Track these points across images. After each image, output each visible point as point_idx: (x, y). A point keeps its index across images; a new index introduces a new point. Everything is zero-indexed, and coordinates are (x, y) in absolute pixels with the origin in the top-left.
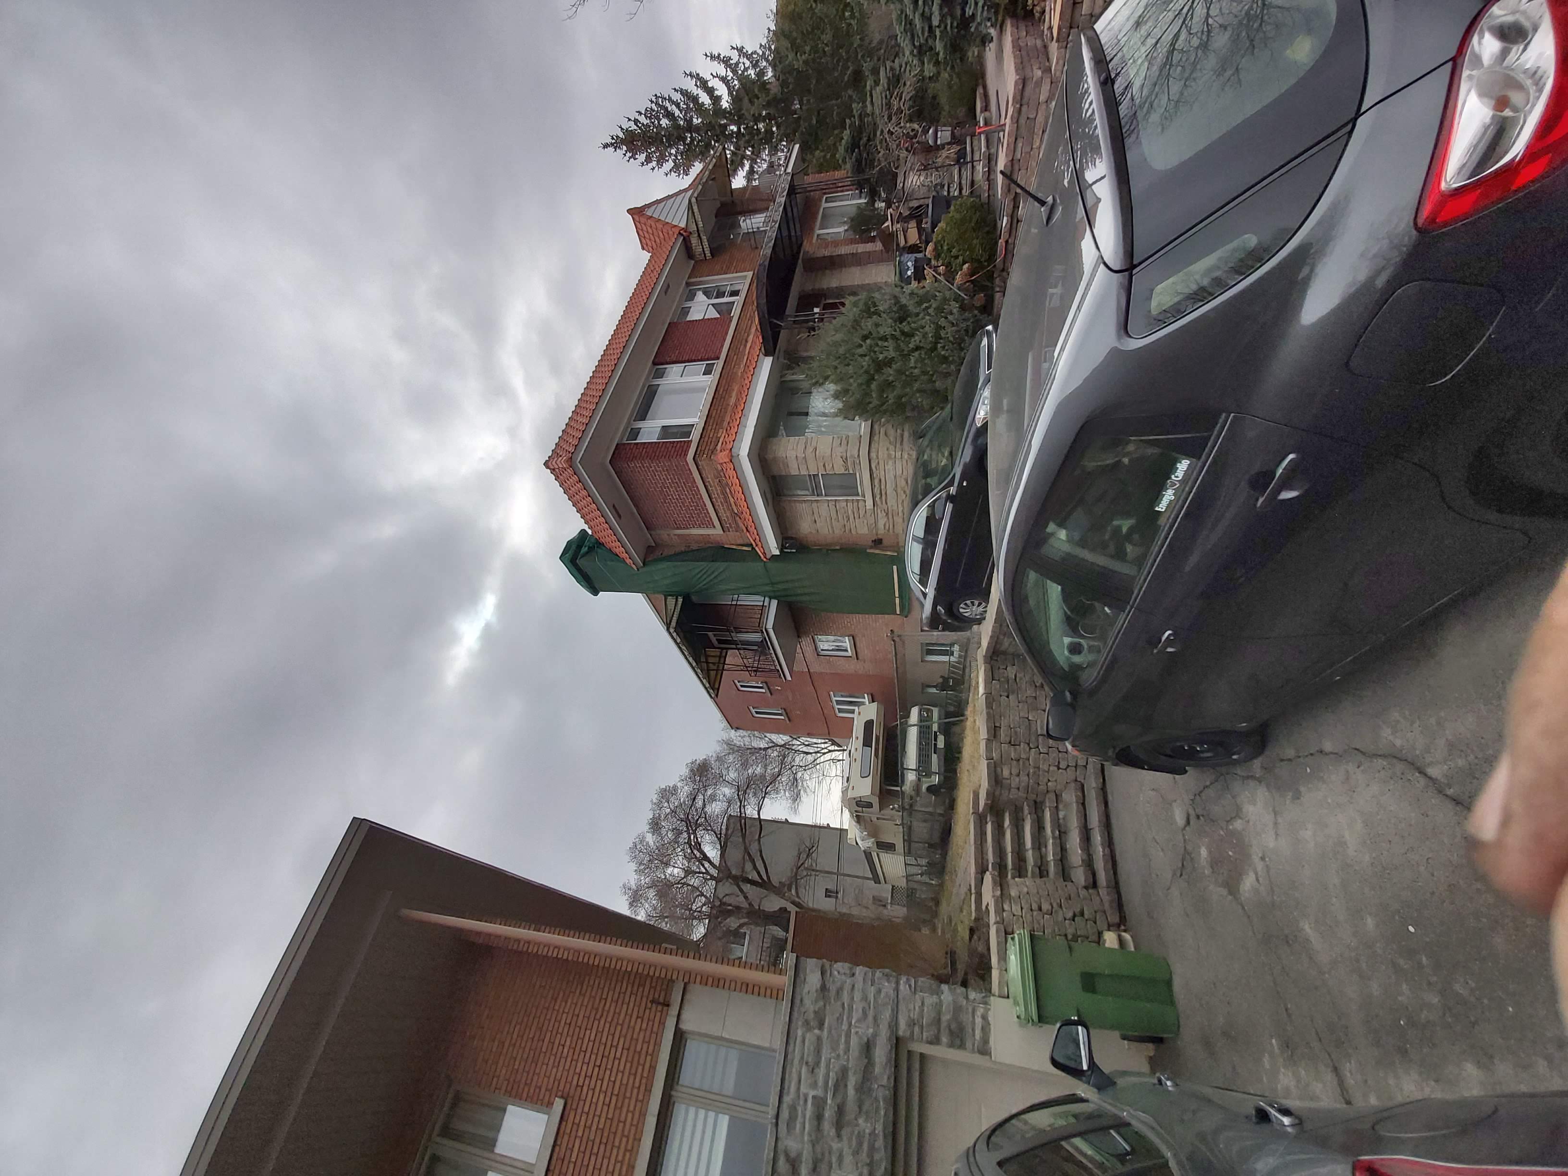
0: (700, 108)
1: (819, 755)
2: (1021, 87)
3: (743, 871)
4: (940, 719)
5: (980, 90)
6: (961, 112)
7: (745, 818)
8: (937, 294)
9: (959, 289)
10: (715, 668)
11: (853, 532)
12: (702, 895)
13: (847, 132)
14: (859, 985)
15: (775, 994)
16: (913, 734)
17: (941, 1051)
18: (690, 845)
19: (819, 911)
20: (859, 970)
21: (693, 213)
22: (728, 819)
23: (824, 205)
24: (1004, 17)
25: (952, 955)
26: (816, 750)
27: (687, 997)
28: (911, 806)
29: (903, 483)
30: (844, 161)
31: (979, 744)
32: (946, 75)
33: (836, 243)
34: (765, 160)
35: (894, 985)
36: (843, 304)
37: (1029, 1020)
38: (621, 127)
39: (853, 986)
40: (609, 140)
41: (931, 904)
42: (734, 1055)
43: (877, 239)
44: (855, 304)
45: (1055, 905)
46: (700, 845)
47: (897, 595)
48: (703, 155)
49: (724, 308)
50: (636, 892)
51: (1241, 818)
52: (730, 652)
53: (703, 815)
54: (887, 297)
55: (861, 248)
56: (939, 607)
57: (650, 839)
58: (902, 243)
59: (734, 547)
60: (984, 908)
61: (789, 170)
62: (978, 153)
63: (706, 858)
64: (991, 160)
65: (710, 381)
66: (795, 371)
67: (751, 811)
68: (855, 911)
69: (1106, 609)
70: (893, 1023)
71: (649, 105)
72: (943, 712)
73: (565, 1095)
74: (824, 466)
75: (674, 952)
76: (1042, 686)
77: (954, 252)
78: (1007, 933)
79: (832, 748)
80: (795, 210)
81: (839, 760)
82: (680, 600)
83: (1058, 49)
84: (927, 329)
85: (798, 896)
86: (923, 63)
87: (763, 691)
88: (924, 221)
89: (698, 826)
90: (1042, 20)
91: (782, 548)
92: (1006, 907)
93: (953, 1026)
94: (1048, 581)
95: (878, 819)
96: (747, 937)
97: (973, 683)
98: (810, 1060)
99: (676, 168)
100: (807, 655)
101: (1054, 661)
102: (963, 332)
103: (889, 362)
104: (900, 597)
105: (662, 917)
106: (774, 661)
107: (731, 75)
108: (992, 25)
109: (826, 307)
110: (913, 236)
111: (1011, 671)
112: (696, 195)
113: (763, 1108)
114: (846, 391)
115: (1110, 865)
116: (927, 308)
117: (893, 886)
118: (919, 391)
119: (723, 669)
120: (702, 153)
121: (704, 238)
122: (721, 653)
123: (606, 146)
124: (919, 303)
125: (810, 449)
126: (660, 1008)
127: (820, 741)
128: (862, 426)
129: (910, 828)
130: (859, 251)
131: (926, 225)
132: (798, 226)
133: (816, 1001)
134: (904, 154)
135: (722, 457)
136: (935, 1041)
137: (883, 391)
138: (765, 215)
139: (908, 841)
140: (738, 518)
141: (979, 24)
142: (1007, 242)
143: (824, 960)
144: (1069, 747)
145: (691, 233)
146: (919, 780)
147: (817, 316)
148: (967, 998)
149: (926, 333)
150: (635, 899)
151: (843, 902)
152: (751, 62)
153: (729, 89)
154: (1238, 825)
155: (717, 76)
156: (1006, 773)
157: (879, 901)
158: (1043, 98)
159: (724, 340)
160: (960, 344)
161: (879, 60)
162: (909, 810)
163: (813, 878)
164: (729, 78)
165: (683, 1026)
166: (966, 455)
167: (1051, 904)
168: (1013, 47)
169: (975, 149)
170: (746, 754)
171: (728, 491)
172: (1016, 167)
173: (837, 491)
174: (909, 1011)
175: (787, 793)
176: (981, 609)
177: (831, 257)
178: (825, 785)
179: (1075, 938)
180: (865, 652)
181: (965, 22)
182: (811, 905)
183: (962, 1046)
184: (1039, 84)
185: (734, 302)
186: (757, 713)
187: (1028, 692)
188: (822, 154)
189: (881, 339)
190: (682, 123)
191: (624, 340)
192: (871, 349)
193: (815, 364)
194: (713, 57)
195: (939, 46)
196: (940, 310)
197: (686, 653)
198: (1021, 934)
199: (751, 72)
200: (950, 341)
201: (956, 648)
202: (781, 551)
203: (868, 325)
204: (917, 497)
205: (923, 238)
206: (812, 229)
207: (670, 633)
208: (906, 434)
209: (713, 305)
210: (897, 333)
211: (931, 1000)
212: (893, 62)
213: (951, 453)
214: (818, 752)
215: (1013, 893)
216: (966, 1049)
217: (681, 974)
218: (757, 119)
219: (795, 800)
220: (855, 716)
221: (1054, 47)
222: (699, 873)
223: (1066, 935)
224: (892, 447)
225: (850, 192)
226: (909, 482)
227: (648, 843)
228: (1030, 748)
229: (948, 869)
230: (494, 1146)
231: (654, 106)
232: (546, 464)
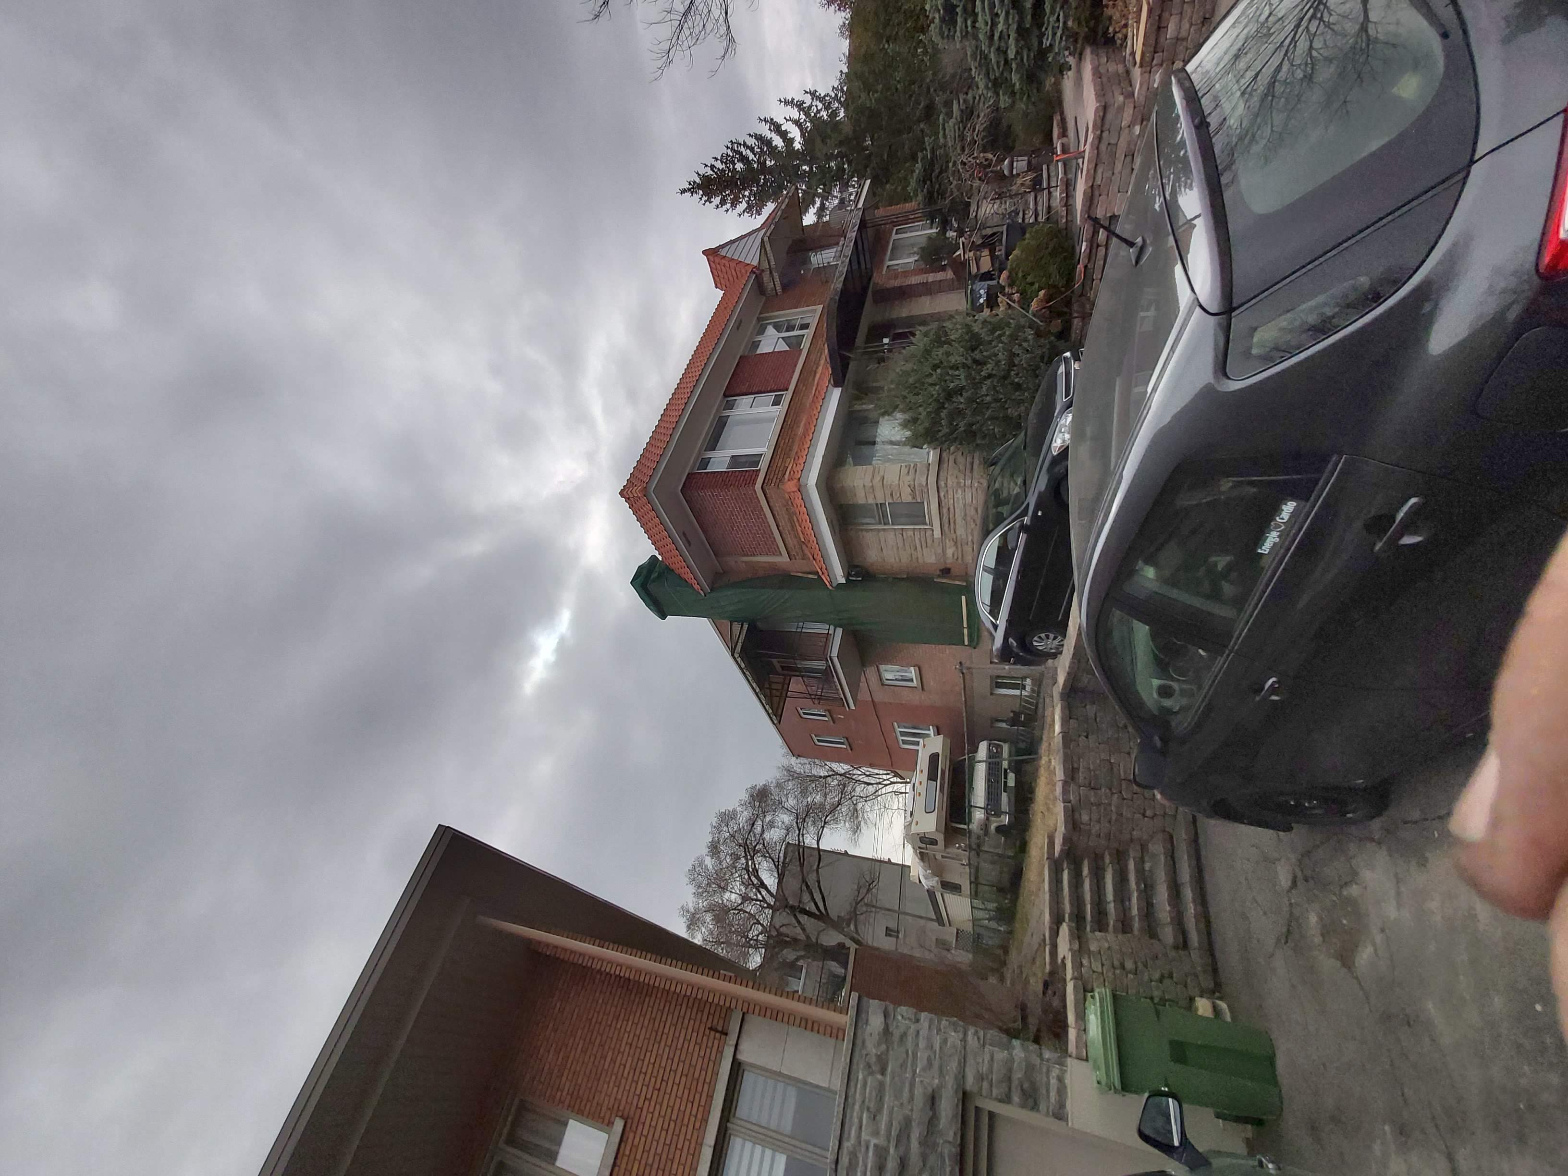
0: (773, 150)
1: (880, 786)
2: (1101, 114)
3: (800, 902)
4: (1010, 755)
5: (1057, 119)
6: (1037, 141)
7: (804, 847)
8: (1011, 321)
9: (1034, 315)
10: (778, 694)
11: (920, 561)
12: (758, 923)
13: (919, 165)
14: (924, 1032)
15: (836, 1033)
16: (981, 772)
17: (1011, 1111)
18: (748, 871)
19: (878, 949)
20: (923, 1015)
21: (765, 249)
22: (786, 849)
23: (894, 236)
24: (1083, 45)
25: (1023, 1008)
26: (878, 781)
27: (745, 1027)
28: (979, 846)
29: (973, 512)
30: (916, 195)
31: (1054, 785)
32: (1023, 106)
33: (906, 274)
34: (837, 197)
35: (961, 1036)
36: (914, 335)
37: (1110, 1087)
38: (698, 173)
39: (918, 1032)
40: (687, 186)
41: (1000, 952)
42: (792, 1094)
43: (948, 268)
44: (926, 335)
45: (1139, 964)
46: (757, 872)
47: (965, 625)
48: (775, 195)
49: (794, 341)
50: (693, 915)
51: (1356, 884)
52: (793, 679)
53: (761, 841)
54: (958, 326)
55: (931, 277)
56: (1011, 640)
57: (709, 862)
58: (974, 270)
59: (800, 575)
60: (1059, 961)
61: (860, 205)
62: (1055, 179)
63: (763, 885)
64: (1069, 186)
65: (779, 412)
66: (864, 401)
67: (810, 841)
68: (917, 953)
69: (1200, 651)
70: (961, 1076)
71: (725, 150)
72: (1013, 749)
73: (626, 1114)
74: (892, 495)
75: (733, 980)
76: (1126, 727)
77: (1029, 279)
78: (1085, 990)
79: (895, 779)
80: (866, 243)
81: (902, 793)
82: (746, 626)
83: (1141, 74)
84: (1001, 356)
85: (857, 932)
86: (998, 95)
87: (826, 719)
88: (997, 248)
89: (756, 852)
90: (1123, 46)
91: (848, 576)
92: (1085, 962)
93: (1026, 1085)
94: (1135, 622)
95: (943, 857)
96: (804, 971)
97: (1048, 720)
98: (872, 1106)
99: (749, 209)
100: (870, 684)
101: (1141, 704)
102: (1038, 359)
103: (960, 391)
104: (969, 627)
105: (719, 943)
106: (837, 689)
107: (804, 117)
108: (1070, 54)
109: (896, 337)
110: (986, 264)
111: (1091, 710)
112: (768, 234)
113: (824, 1153)
114: (915, 420)
115: (1202, 926)
116: (1000, 336)
117: (958, 930)
118: (992, 418)
119: (786, 696)
120: (774, 193)
121: (776, 275)
122: (784, 680)
123: (683, 191)
124: (992, 331)
125: (878, 479)
126: (718, 1035)
127: (881, 772)
128: (931, 455)
129: (977, 869)
130: (930, 280)
131: (1000, 252)
132: (867, 257)
133: (879, 1044)
134: (977, 183)
135: (790, 486)
136: (1007, 1099)
137: (953, 419)
138: (835, 250)
139: (975, 882)
140: (804, 547)
141: (1058, 54)
142: (1086, 267)
143: (887, 1003)
144: (1158, 796)
145: (763, 271)
146: (988, 819)
147: (886, 347)
148: (1041, 1056)
149: (1000, 361)
150: (693, 921)
151: (905, 943)
152: (824, 105)
153: (801, 131)
154: (1354, 890)
155: (790, 120)
156: (1085, 818)
157: (942, 944)
158: (1124, 123)
159: (794, 372)
160: (1034, 371)
161: (951, 93)
162: (976, 849)
163: (873, 915)
164: (802, 121)
165: (741, 1057)
166: (1041, 483)
167: (1136, 963)
168: (1094, 75)
169: (1052, 174)
170: (806, 782)
171: (795, 519)
172: (1097, 193)
173: (903, 520)
174: (978, 1064)
175: (847, 824)
176: (1056, 642)
177: (900, 287)
178: (886, 820)
179: (1163, 1001)
180: (931, 683)
181: (1042, 53)
182: (870, 943)
183: (1035, 1107)
184: (1121, 109)
185: (803, 336)
186: (819, 741)
187: (1110, 733)
188: (893, 188)
189: (952, 368)
190: (755, 166)
191: (698, 374)
192: (941, 379)
193: (884, 395)
194: (787, 102)
195: (1015, 78)
196: (1014, 337)
197: (750, 679)
198: (1101, 992)
199: (824, 114)
200: (1024, 368)
201: (1028, 682)
202: (847, 579)
203: (939, 353)
204: (988, 526)
205: (997, 265)
206: (882, 261)
207: (734, 658)
208: (976, 462)
209: (783, 338)
210: (969, 362)
211: (1001, 1055)
212: (967, 94)
213: (1025, 482)
214: (880, 783)
215: (1093, 947)
216: (1038, 1110)
217: (740, 1003)
218: (829, 157)
219: (855, 832)
220: (920, 748)
221: (1137, 72)
222: (757, 900)
223: (1152, 998)
224: (962, 476)
225: (921, 223)
226: (980, 511)
227: (706, 866)
228: (1113, 794)
229: (1019, 916)
230: (555, 1159)
231: (729, 151)
232: (622, 493)
